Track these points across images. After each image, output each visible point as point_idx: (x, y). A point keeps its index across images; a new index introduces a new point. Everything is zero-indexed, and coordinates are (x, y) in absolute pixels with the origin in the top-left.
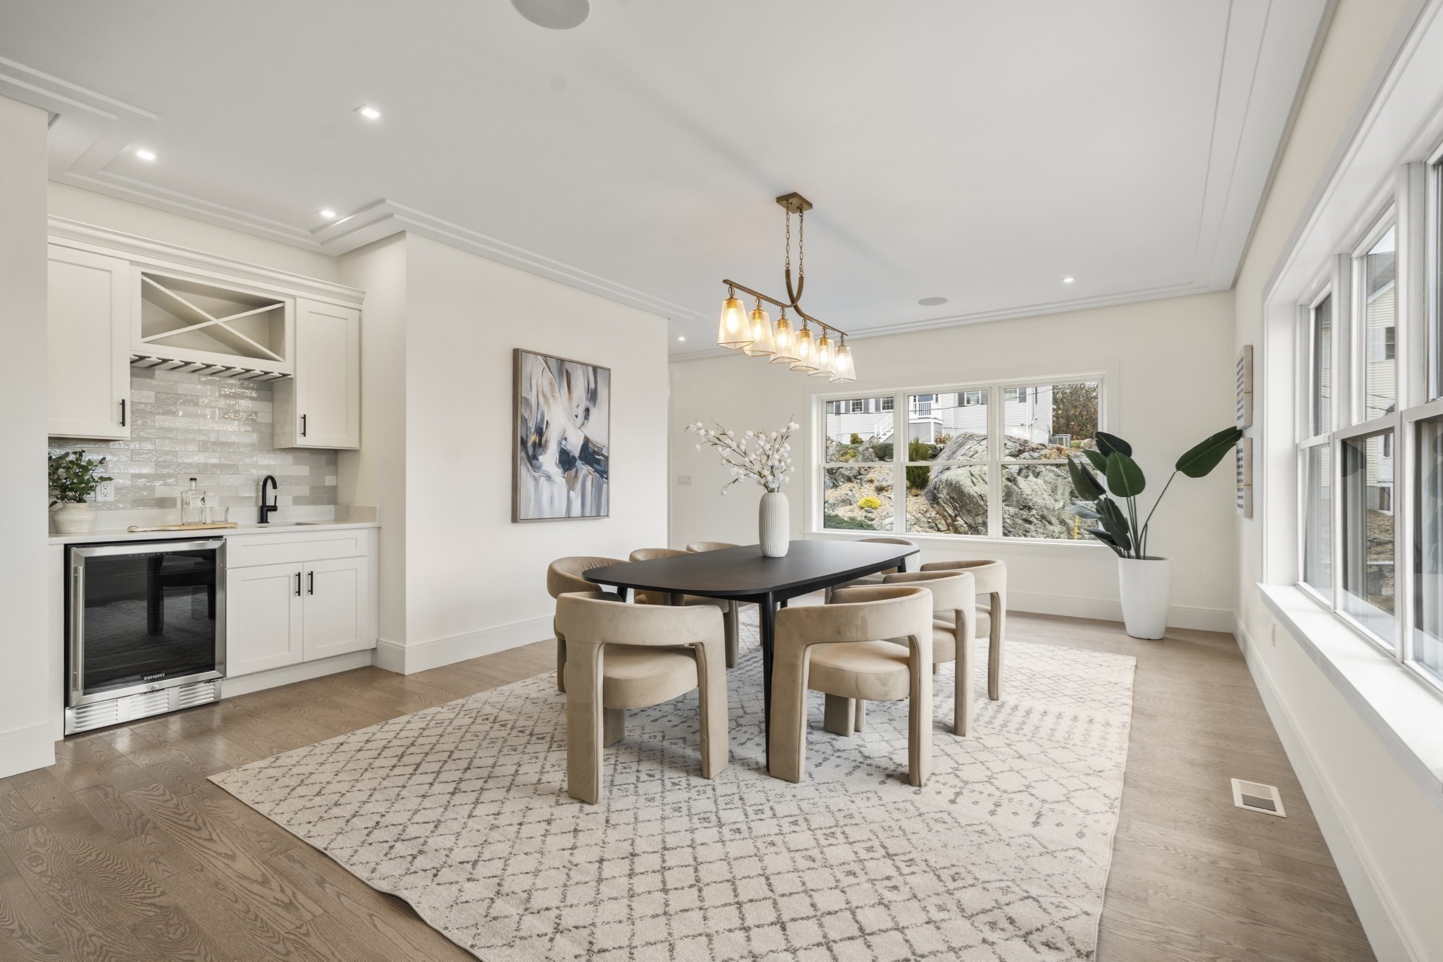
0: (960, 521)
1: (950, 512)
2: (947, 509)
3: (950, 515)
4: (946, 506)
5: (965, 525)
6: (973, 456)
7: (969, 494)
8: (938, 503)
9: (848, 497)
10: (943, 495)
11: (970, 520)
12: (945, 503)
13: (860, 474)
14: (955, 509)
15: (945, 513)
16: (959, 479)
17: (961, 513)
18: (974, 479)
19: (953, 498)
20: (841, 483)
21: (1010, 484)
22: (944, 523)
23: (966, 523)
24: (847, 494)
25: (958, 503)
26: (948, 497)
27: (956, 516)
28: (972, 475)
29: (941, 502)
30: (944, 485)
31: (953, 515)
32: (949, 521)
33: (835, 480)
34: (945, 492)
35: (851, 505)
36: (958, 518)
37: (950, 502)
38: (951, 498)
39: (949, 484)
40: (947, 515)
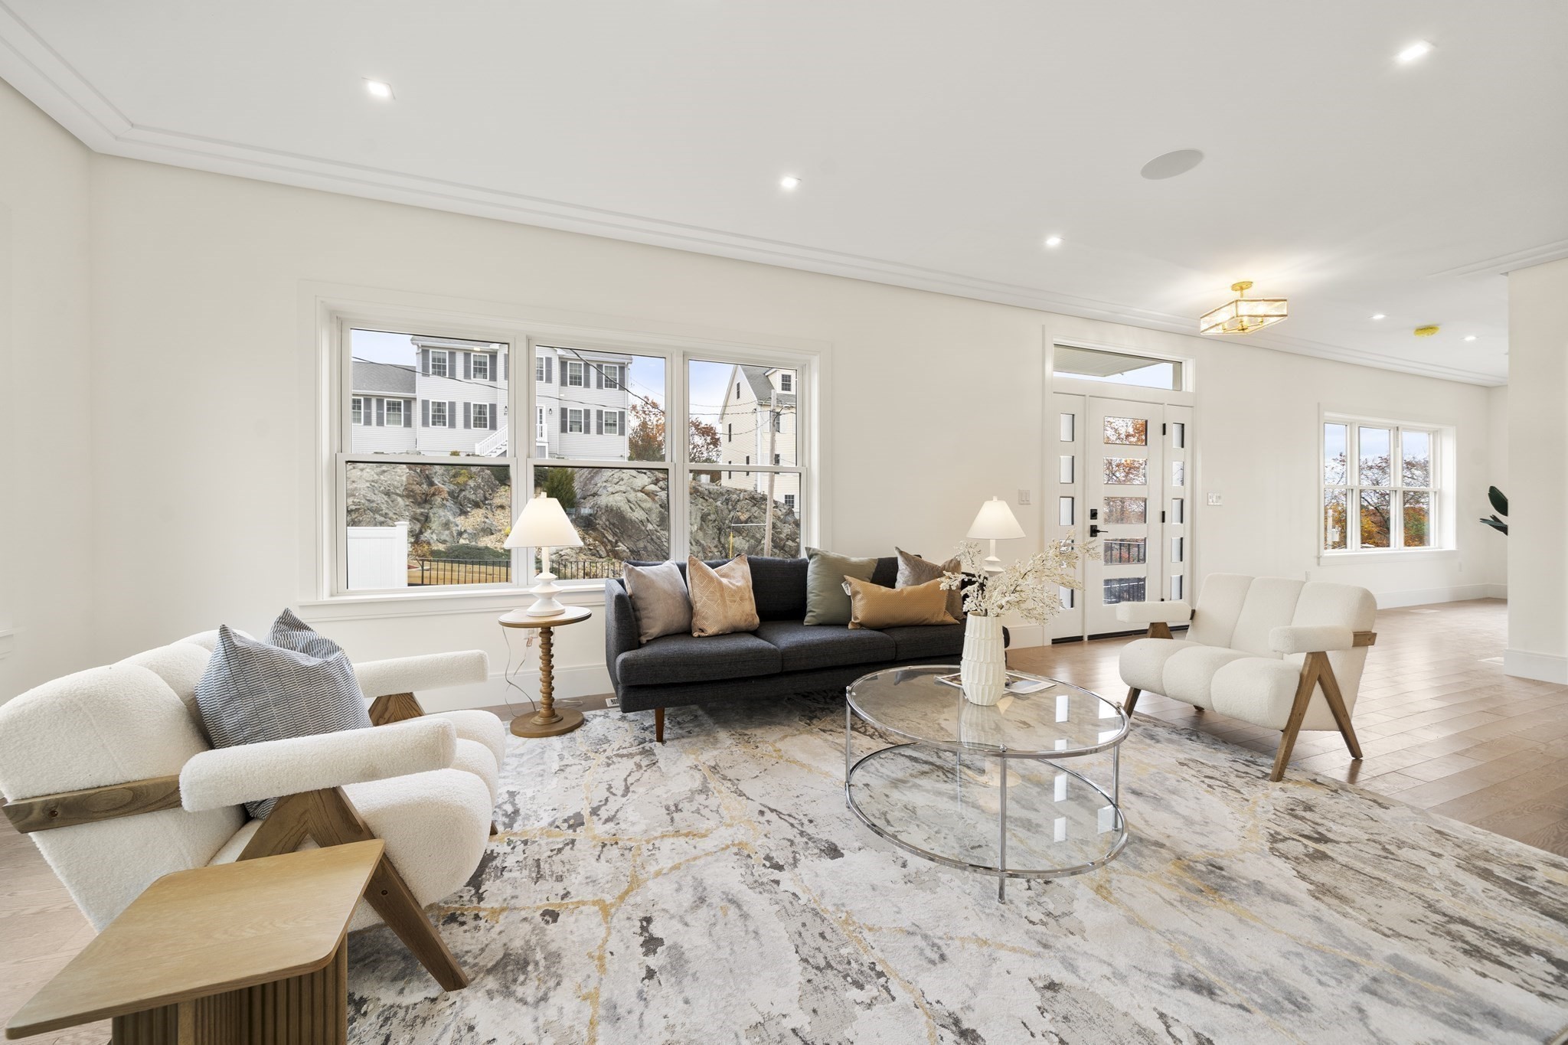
0: (621, 547)
1: (610, 538)
2: (607, 535)
3: (609, 541)
4: (605, 532)
5: (628, 551)
6: (618, 482)
7: (631, 520)
8: (595, 529)
9: (487, 525)
10: (601, 521)
11: (631, 546)
12: (604, 529)
13: (486, 499)
14: (615, 534)
15: (605, 540)
16: (619, 504)
17: (622, 539)
18: (632, 506)
19: (614, 524)
20: (469, 509)
21: (663, 510)
22: (604, 550)
23: (628, 548)
24: (485, 522)
25: (618, 528)
26: (607, 523)
27: (617, 542)
28: (629, 501)
29: (600, 528)
30: (603, 511)
31: (614, 541)
32: (609, 547)
33: (461, 505)
34: (604, 518)
35: (492, 534)
36: (620, 544)
37: (610, 529)
38: (610, 523)
39: (609, 510)
40: (607, 541)
